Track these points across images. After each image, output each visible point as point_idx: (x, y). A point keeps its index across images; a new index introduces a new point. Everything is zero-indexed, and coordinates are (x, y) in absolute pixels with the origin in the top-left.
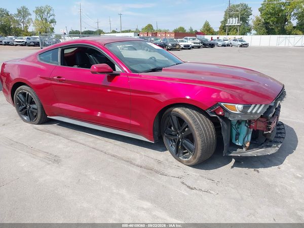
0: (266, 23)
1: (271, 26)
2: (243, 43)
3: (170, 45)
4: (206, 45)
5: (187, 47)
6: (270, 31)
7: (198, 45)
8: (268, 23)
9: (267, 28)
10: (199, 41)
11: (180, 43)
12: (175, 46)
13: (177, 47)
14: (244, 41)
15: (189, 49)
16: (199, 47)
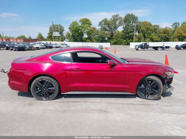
0: (73, 36)
1: (76, 37)
2: (68, 46)
3: (27, 47)
4: (48, 47)
5: (38, 48)
6: (76, 40)
7: (43, 47)
8: (74, 36)
9: (74, 38)
10: (43, 45)
11: (34, 46)
12: (31, 48)
13: (33, 48)
14: (68, 45)
15: (39, 49)
16: (44, 48)
